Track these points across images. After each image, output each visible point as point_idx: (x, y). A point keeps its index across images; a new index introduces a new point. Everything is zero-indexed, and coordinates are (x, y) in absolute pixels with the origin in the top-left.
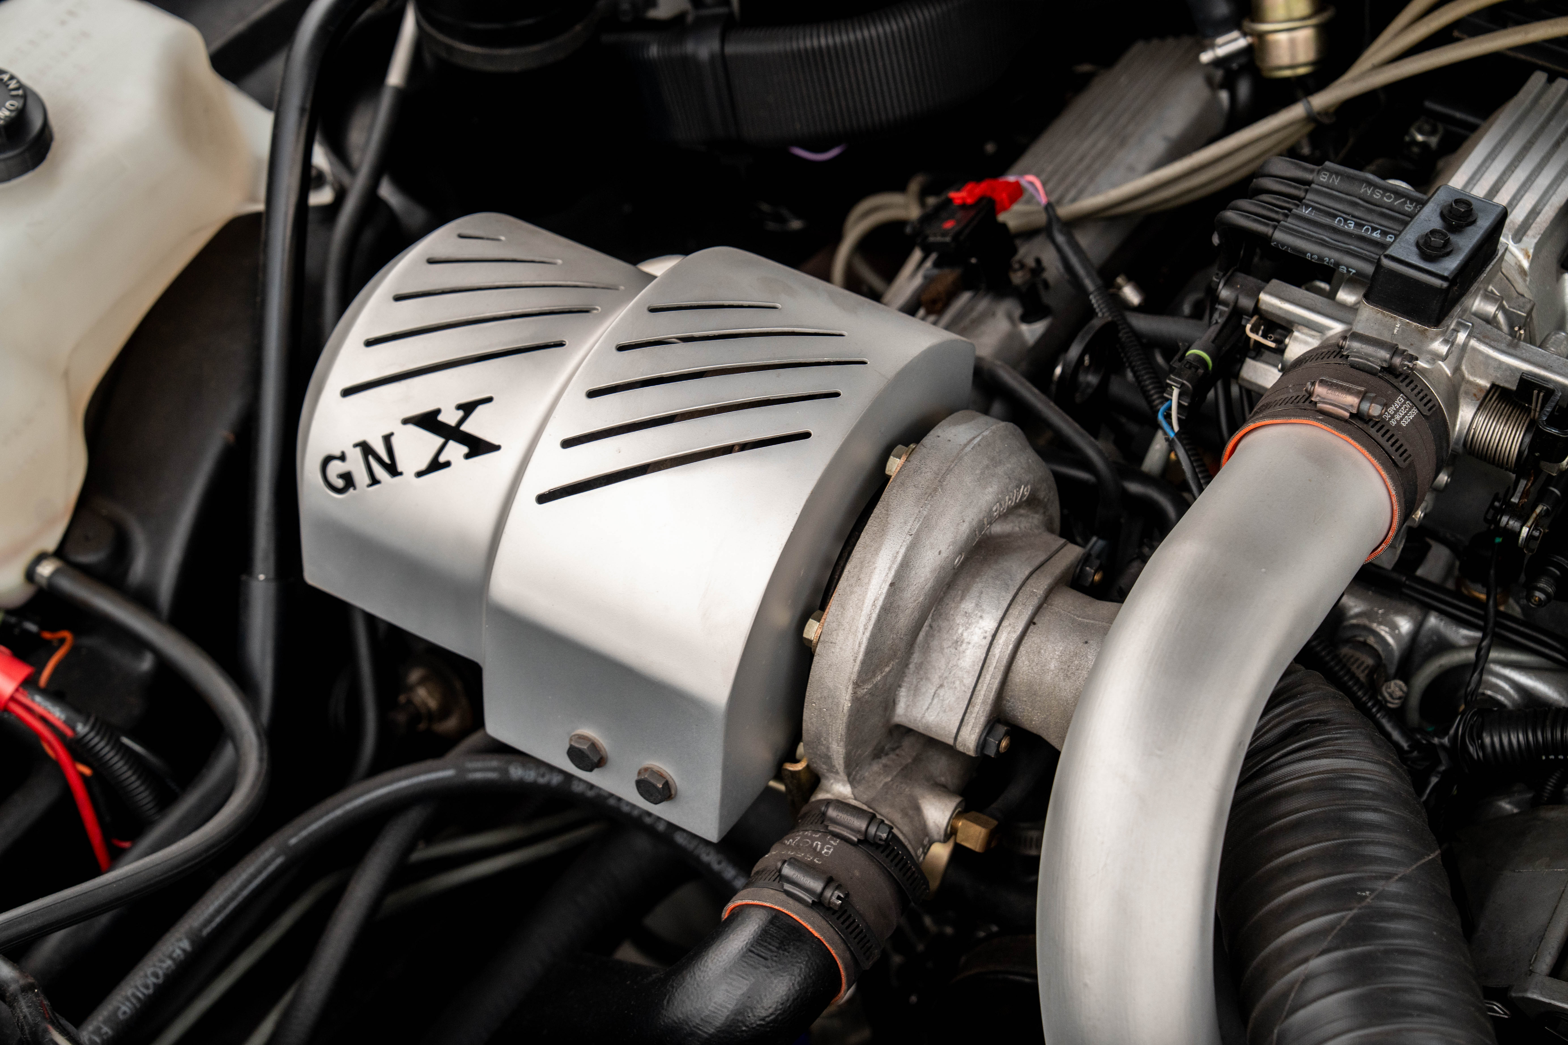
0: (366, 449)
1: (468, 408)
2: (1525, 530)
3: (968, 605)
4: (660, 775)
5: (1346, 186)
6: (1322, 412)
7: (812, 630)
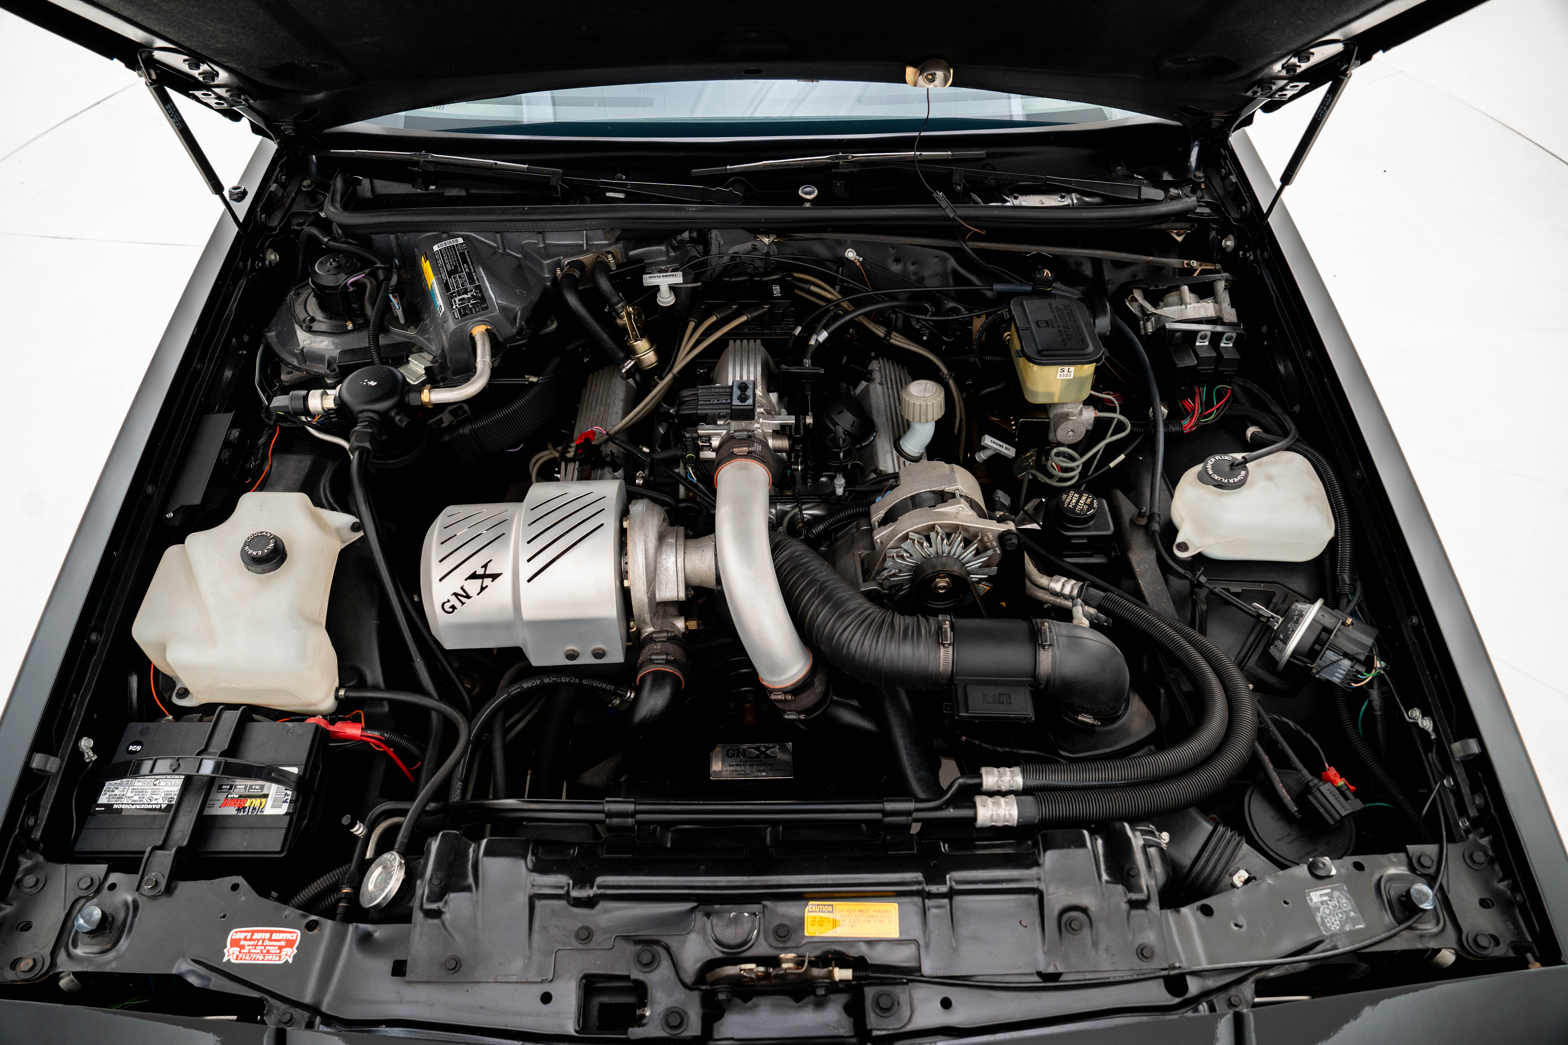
0: (456, 595)
1: (485, 566)
2: (800, 468)
3: (664, 556)
4: (600, 649)
5: (707, 391)
6: (739, 456)
7: (626, 583)
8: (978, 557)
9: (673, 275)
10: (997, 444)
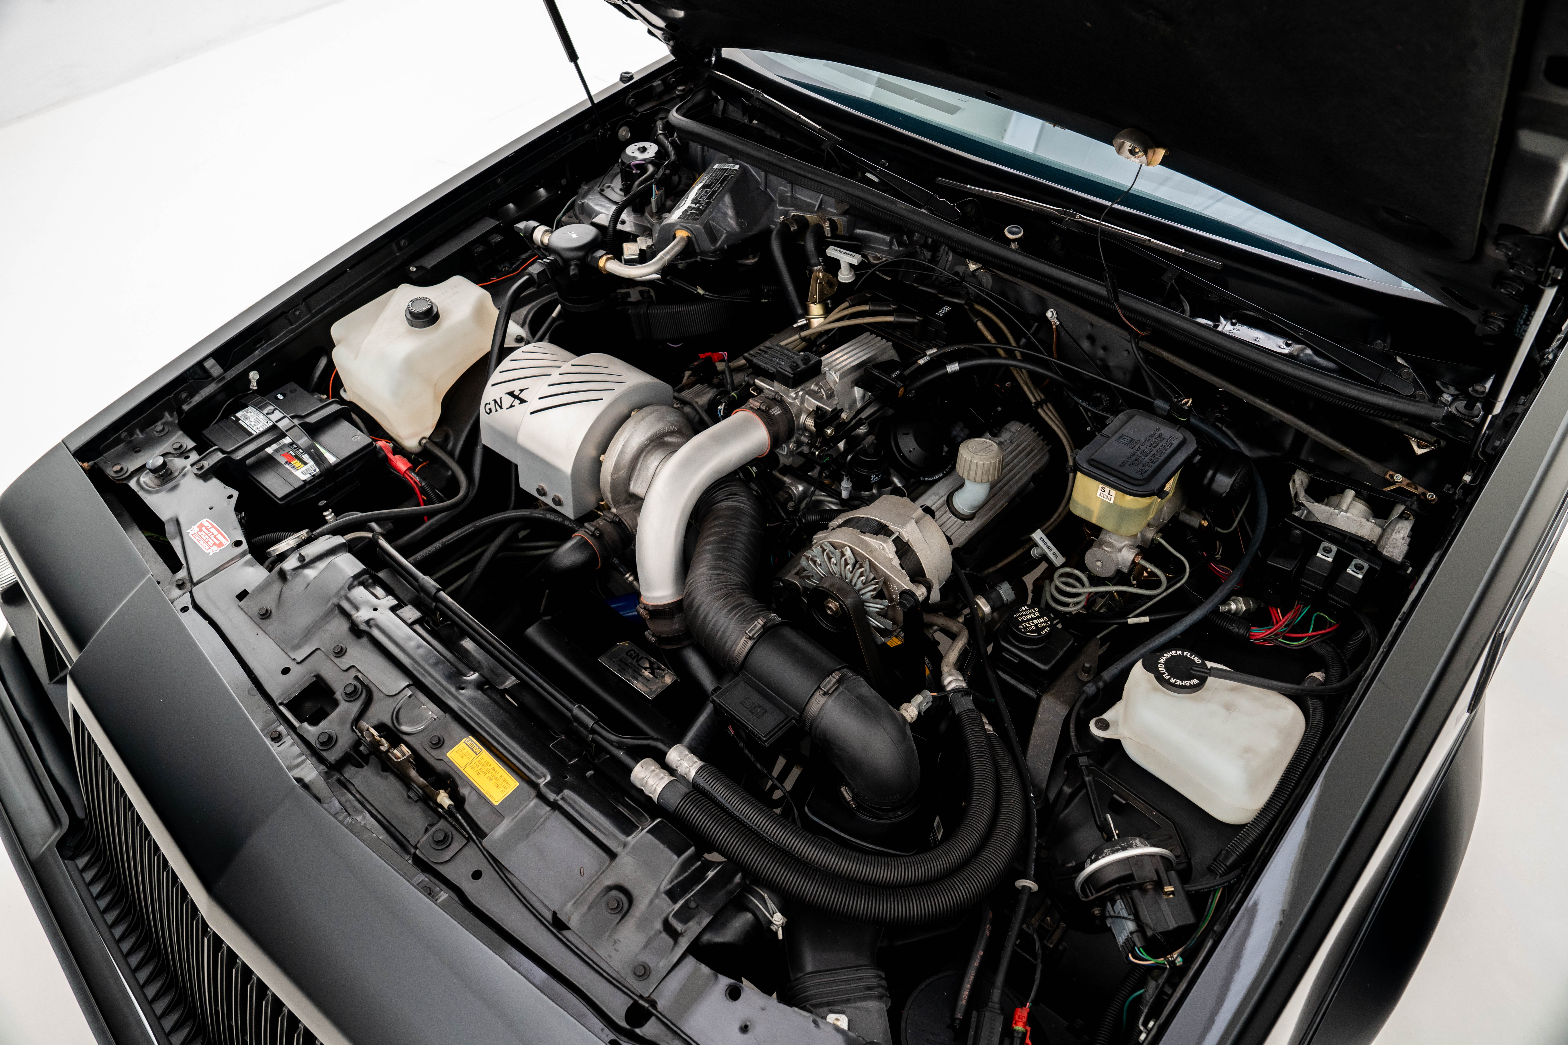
0: (495, 401)
1: (522, 391)
4: (558, 497)
6: (755, 410)
7: (601, 458)
8: (875, 601)
9: (852, 255)
10: (1046, 544)
